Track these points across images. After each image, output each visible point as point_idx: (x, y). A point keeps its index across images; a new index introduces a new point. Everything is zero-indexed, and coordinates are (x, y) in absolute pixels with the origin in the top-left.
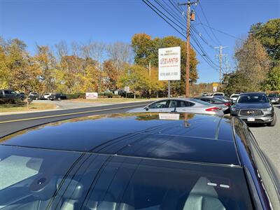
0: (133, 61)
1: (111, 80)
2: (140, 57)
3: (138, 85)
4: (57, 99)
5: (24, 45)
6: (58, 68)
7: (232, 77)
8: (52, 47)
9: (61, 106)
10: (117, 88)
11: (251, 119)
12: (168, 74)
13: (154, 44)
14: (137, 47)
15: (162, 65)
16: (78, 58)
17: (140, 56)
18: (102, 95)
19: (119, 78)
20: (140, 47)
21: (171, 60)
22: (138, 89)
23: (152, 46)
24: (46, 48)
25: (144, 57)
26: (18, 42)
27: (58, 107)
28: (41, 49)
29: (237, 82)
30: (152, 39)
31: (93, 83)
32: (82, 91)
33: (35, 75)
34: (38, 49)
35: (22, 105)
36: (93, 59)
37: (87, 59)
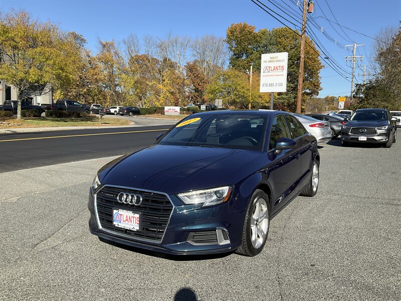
0: (228, 62)
1: (197, 90)
2: (238, 58)
3: (233, 97)
4: (128, 114)
5: (83, 40)
6: (126, 72)
7: (368, 89)
8: (119, 44)
9: (136, 123)
10: (203, 102)
11: (363, 138)
12: (271, 85)
13: (258, 39)
14: (234, 43)
15: (265, 74)
16: (153, 59)
17: (238, 55)
18: (184, 110)
19: (208, 87)
20: (239, 43)
21: (276, 69)
22: (233, 103)
23: (256, 41)
24: (112, 45)
25: (244, 57)
26: (76, 37)
27: (133, 123)
28: (104, 46)
29: (374, 96)
30: (256, 31)
31: (172, 93)
32: (158, 104)
33: (97, 81)
34: (101, 46)
35: (90, 119)
36: (173, 60)
37: (165, 60)
